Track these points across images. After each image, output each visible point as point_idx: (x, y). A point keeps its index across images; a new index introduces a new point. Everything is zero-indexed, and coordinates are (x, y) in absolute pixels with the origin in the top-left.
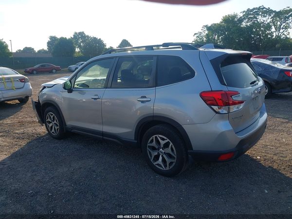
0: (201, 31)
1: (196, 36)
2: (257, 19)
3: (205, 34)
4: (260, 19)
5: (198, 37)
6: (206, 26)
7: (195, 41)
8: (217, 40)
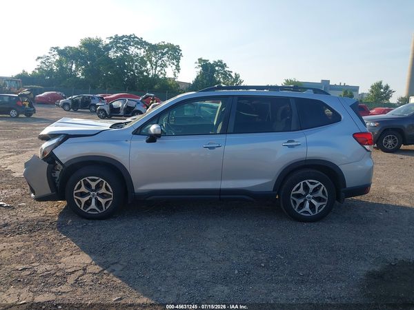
0: (49, 55)
1: (40, 60)
2: (128, 50)
3: (55, 60)
4: (133, 50)
5: (44, 63)
6: (56, 48)
7: (38, 69)
8: (74, 71)
